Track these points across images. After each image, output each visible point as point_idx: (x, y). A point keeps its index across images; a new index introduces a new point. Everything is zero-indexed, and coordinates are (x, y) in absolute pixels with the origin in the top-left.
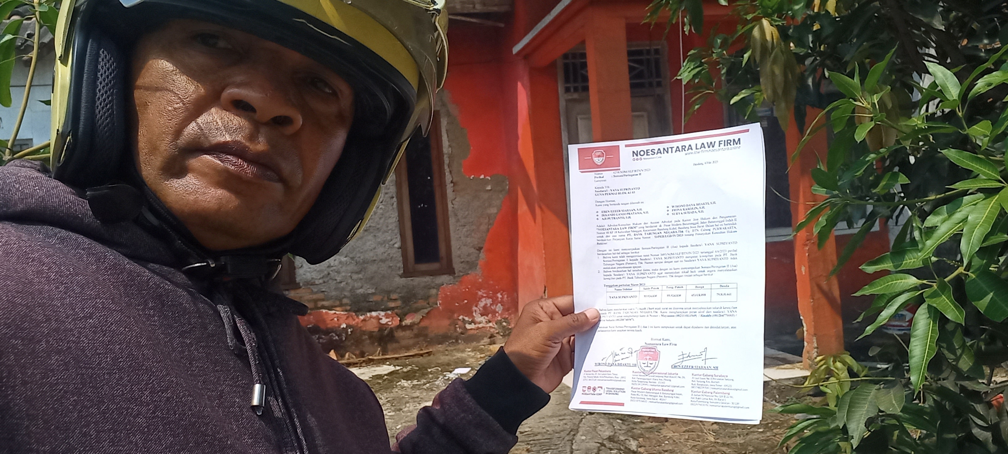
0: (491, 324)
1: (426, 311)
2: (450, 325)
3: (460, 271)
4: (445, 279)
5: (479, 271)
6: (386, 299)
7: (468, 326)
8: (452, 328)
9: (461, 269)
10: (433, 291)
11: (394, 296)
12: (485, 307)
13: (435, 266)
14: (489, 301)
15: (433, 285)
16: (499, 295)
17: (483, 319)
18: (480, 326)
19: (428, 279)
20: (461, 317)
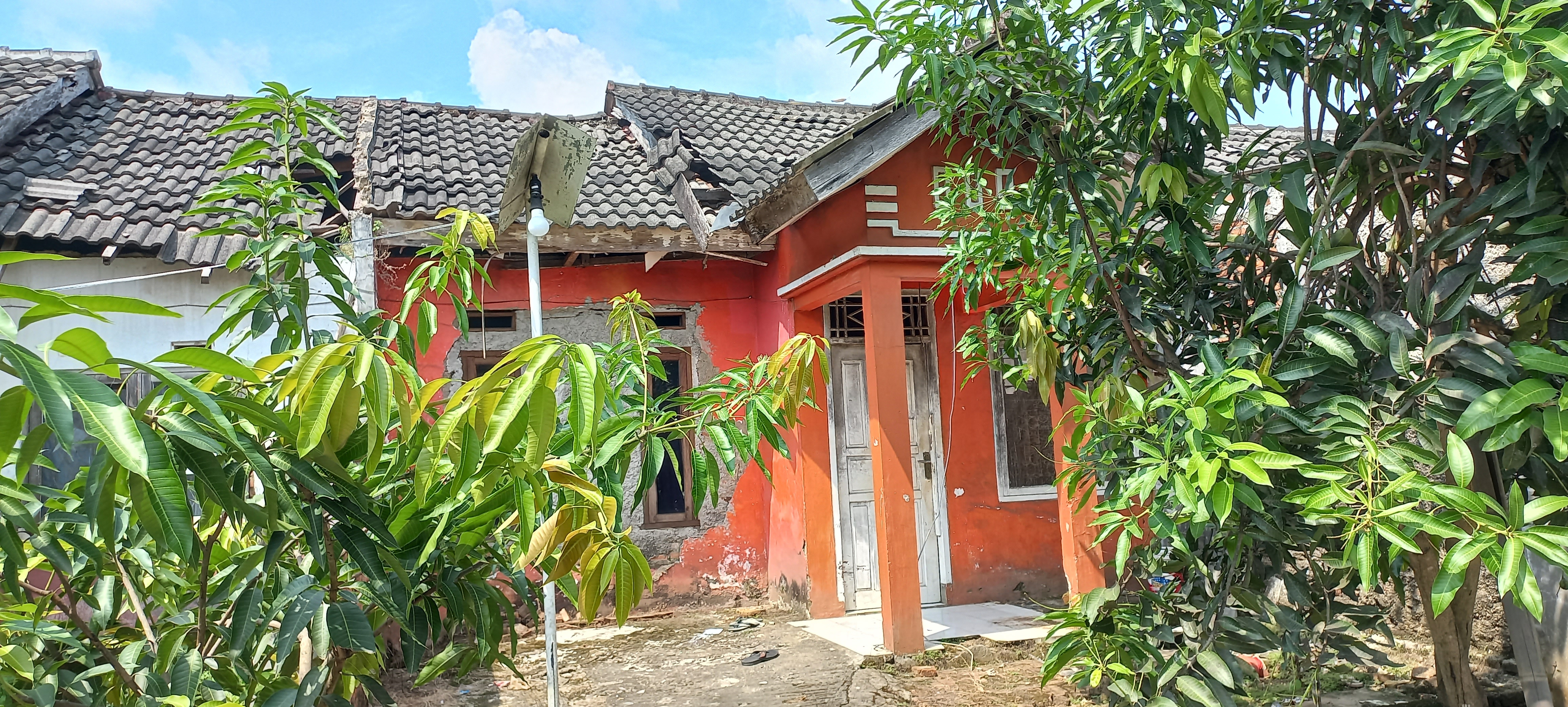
0: (737, 584)
1: (667, 567)
2: (692, 584)
3: (705, 523)
4: (688, 531)
5: (726, 524)
7: (712, 586)
8: (695, 587)
9: (707, 521)
10: (676, 546)
12: (731, 564)
13: (680, 516)
14: (736, 558)
15: (676, 538)
16: (747, 552)
17: (730, 578)
18: (726, 586)
19: (670, 531)
20: (704, 576)
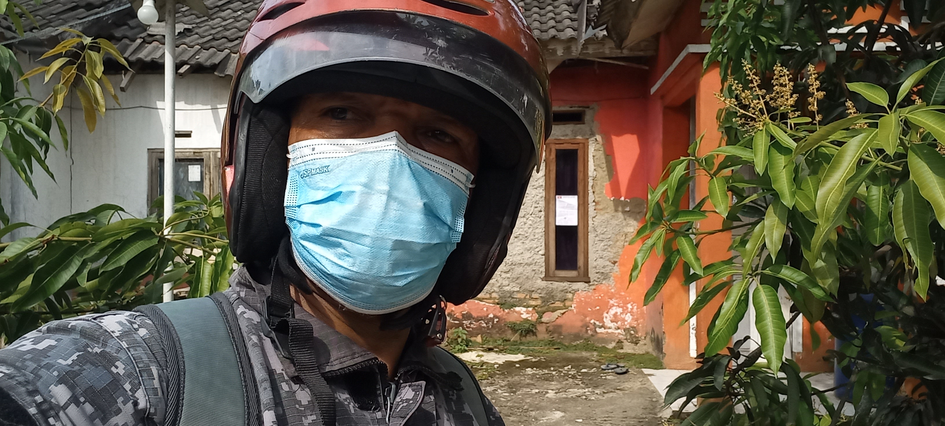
0: (619, 331)
1: (561, 311)
2: (582, 327)
3: (594, 280)
4: (580, 285)
5: (612, 282)
6: (528, 297)
7: (598, 330)
8: (584, 330)
9: (596, 279)
10: (570, 296)
11: (534, 295)
12: (615, 315)
13: (573, 274)
14: (619, 310)
15: (570, 290)
16: (629, 306)
17: (612, 325)
18: (610, 331)
19: (566, 284)
20: (592, 321)
